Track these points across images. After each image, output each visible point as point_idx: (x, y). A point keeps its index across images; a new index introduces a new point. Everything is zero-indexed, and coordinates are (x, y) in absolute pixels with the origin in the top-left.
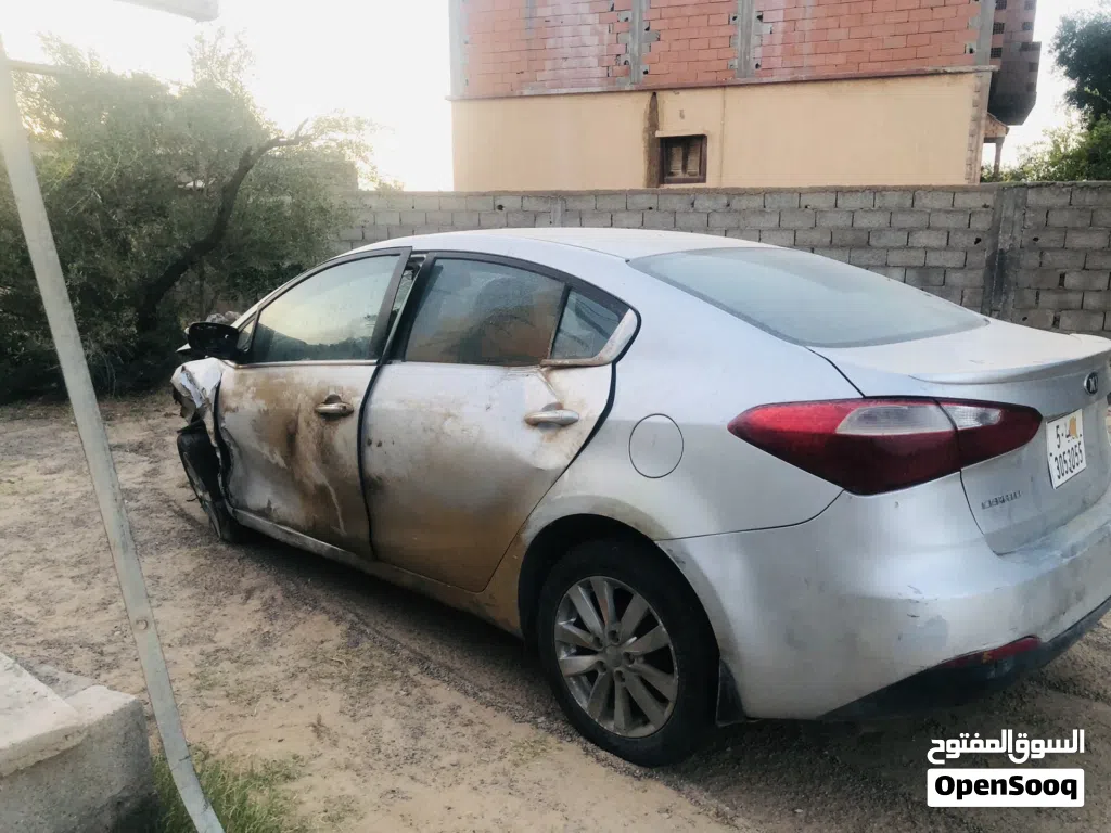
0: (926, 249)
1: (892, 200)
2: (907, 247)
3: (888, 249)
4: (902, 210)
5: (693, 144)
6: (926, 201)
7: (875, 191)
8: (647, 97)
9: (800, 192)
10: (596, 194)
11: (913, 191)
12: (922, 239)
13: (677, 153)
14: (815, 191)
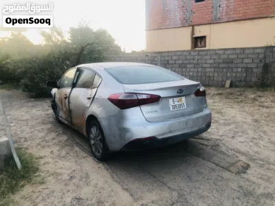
0: (247, 63)
1: (238, 51)
2: (242, 63)
3: (237, 63)
4: (241, 54)
5: (203, 38)
6: (247, 51)
7: (234, 49)
8: (191, 27)
9: (215, 50)
10: (168, 52)
11: (243, 49)
12: (246, 61)
13: (199, 40)
14: (219, 50)
